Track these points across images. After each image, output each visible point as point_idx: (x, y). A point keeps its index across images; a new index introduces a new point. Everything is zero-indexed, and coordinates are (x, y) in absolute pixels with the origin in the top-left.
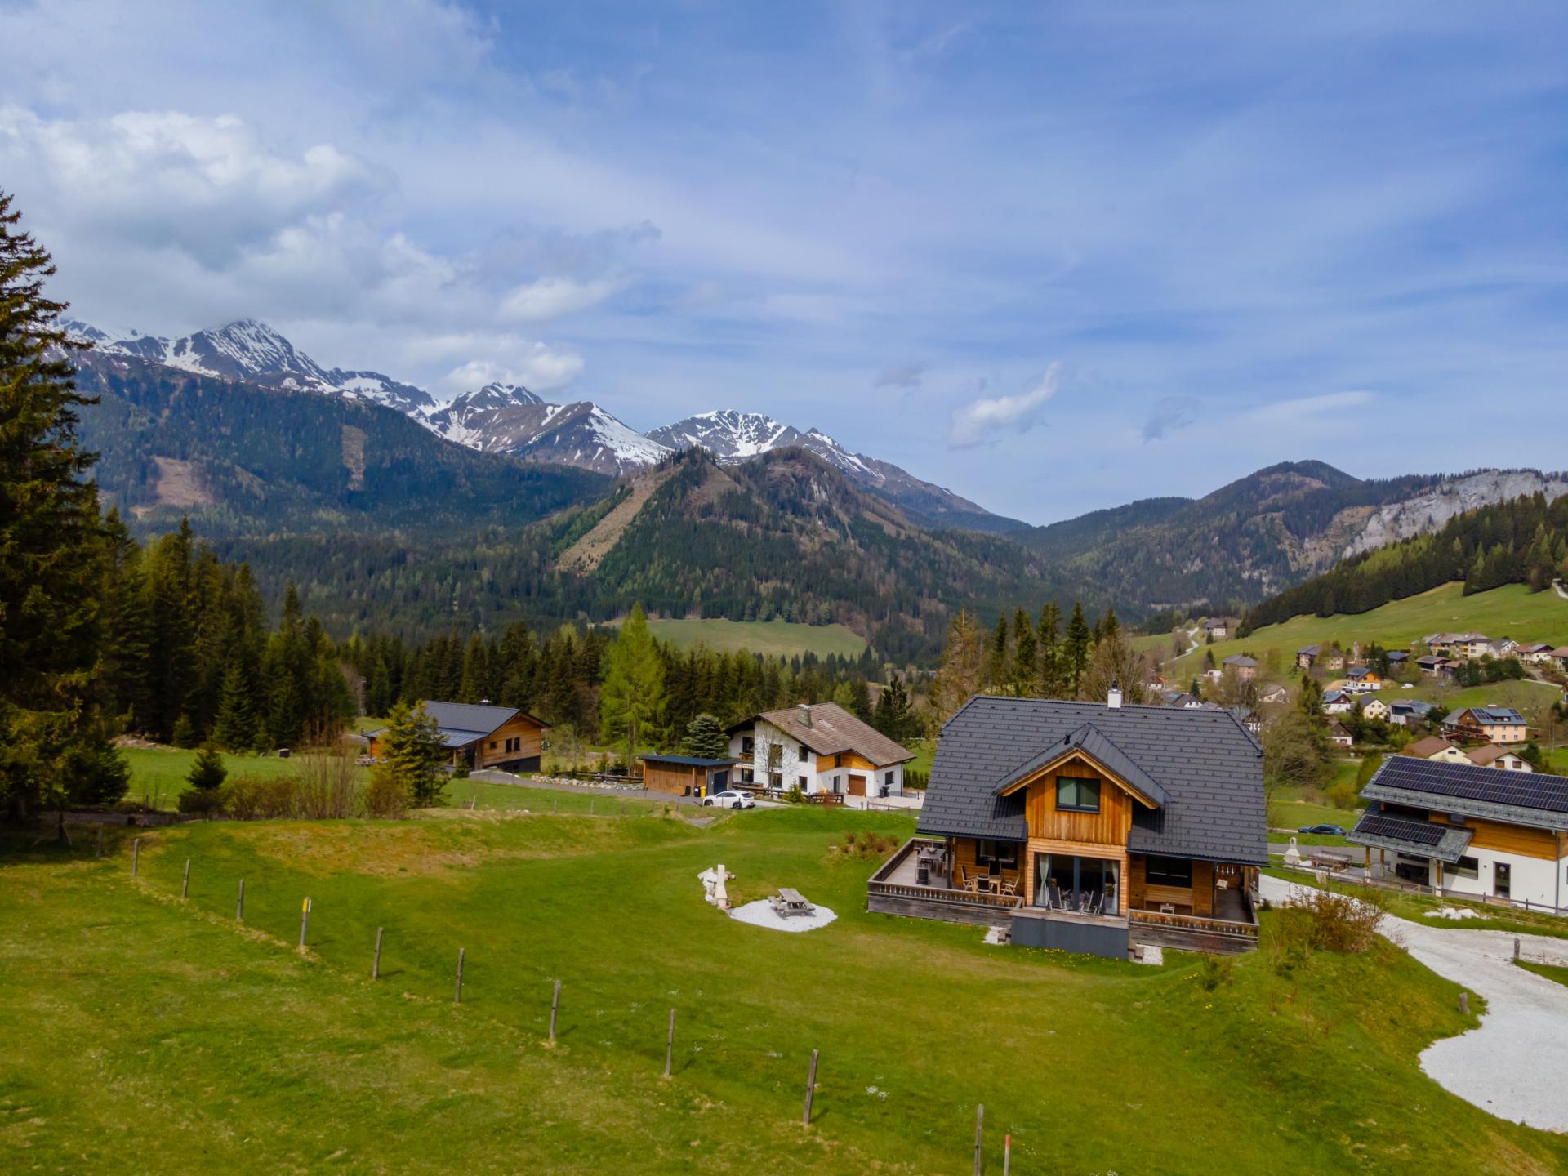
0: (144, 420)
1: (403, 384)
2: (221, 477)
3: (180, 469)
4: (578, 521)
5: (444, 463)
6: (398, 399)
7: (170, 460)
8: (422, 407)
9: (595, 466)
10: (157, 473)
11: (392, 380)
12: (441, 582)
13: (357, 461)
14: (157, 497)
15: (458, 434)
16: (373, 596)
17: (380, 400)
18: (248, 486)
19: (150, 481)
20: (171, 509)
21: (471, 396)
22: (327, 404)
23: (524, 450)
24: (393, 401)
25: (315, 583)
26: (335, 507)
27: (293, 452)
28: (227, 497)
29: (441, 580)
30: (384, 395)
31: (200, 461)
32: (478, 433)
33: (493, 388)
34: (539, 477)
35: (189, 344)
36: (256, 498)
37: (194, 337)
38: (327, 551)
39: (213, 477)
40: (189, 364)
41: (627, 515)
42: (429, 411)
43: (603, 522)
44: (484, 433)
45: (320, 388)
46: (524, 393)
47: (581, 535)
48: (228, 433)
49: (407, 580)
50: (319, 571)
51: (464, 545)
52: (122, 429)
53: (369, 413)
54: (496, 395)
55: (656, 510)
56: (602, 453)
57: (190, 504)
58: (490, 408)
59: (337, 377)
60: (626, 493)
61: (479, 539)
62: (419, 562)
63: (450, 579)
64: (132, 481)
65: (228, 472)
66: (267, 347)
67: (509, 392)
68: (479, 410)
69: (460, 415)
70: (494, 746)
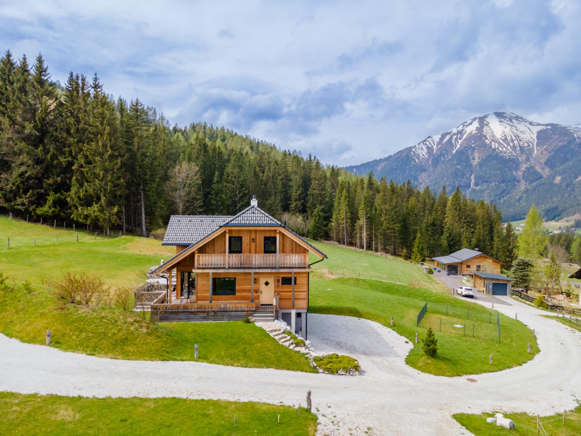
70: (468, 267)
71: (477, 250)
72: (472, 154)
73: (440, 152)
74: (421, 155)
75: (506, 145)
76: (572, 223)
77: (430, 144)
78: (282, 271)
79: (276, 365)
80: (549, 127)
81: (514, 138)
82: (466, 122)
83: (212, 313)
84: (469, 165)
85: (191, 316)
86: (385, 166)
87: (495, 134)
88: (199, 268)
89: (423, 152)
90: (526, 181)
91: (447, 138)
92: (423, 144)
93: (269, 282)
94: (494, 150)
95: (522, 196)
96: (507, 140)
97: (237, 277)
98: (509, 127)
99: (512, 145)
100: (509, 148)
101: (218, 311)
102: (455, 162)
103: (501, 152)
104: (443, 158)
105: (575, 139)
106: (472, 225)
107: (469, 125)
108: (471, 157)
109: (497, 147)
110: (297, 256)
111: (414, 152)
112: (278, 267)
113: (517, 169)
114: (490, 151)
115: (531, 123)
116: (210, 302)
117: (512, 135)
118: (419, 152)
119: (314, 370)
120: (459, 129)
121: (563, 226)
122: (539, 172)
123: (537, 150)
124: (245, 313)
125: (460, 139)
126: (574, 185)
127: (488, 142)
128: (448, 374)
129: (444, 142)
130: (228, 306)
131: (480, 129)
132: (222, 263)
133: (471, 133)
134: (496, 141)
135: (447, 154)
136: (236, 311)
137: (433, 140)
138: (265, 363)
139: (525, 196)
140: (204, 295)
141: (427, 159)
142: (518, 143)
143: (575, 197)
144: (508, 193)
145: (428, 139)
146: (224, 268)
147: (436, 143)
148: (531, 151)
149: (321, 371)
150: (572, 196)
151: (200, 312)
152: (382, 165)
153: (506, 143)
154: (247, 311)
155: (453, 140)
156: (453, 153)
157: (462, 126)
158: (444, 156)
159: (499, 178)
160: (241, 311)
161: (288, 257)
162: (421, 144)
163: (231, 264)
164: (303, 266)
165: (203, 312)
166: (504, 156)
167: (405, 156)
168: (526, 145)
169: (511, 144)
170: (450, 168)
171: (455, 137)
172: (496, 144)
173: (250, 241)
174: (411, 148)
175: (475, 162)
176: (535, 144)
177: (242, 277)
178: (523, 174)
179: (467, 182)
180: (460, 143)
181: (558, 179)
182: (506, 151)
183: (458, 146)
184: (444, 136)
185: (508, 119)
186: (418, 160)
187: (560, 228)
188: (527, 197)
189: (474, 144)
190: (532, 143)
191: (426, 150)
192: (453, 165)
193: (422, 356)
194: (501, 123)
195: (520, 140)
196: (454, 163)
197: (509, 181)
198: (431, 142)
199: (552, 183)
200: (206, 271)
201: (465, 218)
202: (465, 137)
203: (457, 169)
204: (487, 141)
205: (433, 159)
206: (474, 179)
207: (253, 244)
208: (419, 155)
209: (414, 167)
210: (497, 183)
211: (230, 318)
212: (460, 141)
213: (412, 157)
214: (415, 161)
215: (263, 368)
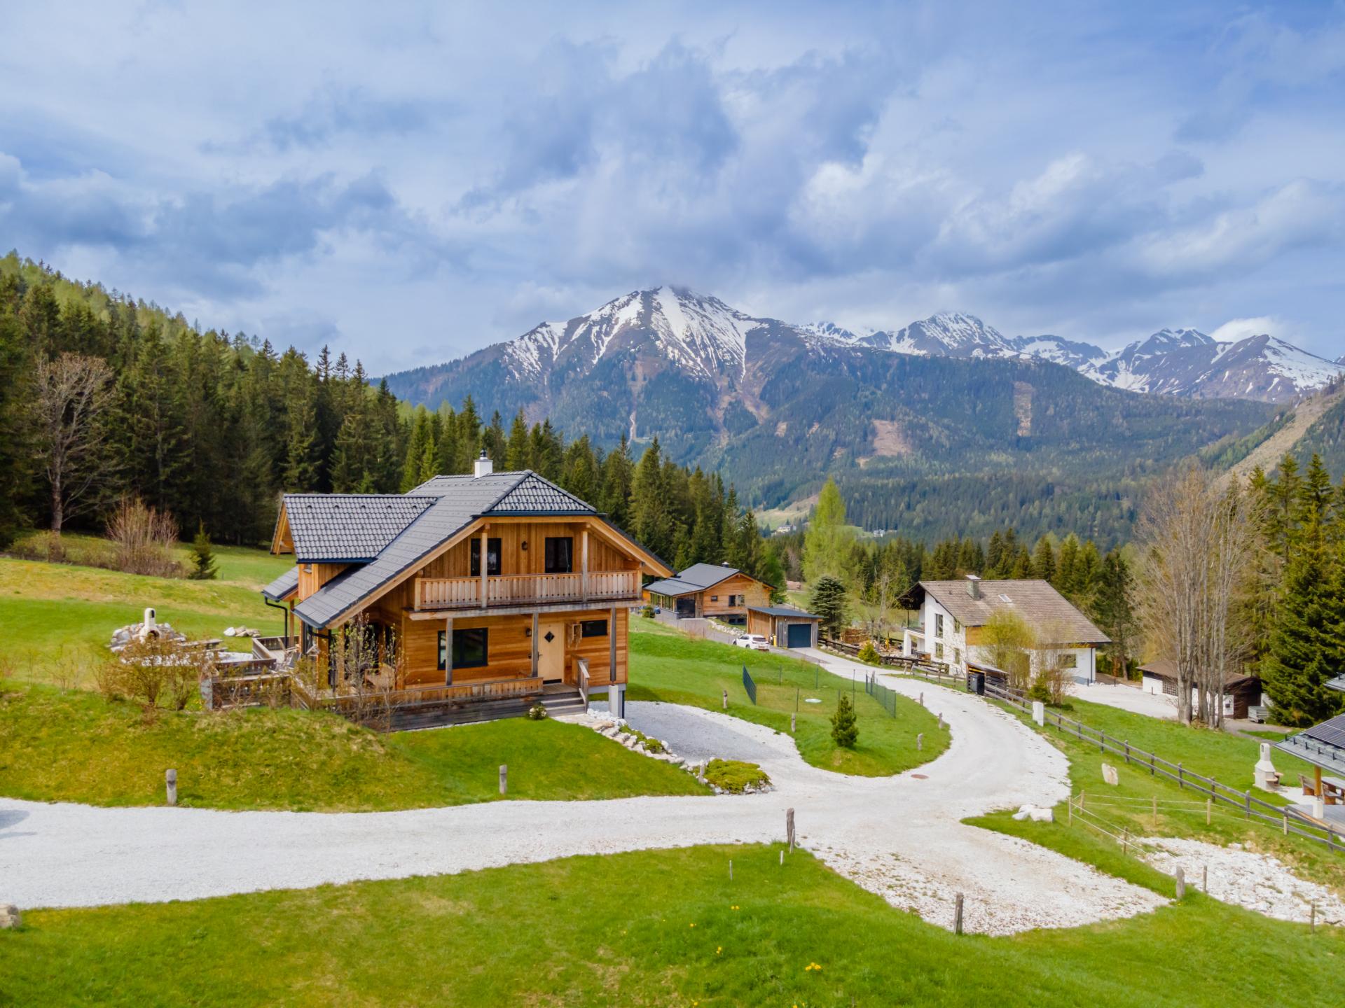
0: (867, 393)
1: (1076, 341)
2: (918, 432)
3: (890, 428)
4: (1230, 452)
5: (1102, 407)
6: (1071, 356)
7: (884, 422)
8: (1093, 361)
9: (1270, 397)
10: (874, 433)
11: (1067, 339)
12: (1082, 512)
13: (1026, 411)
14: (874, 450)
15: (1127, 381)
16: (1023, 524)
17: (1054, 358)
18: (938, 438)
19: (870, 438)
20: (883, 459)
21: (1140, 345)
22: (1002, 366)
23: (1191, 389)
24: (1067, 358)
25: (976, 512)
26: (1005, 451)
27: (975, 407)
28: (921, 447)
29: (1082, 509)
30: (1059, 353)
31: (904, 421)
32: (1145, 378)
33: (1161, 334)
34: (1198, 412)
35: (907, 333)
36: (943, 446)
37: (910, 327)
38: (988, 486)
39: (912, 432)
40: (906, 347)
41: (1286, 441)
42: (1099, 362)
43: (1258, 450)
44: (1151, 377)
45: (1001, 354)
46: (1195, 335)
47: (1231, 465)
48: (927, 397)
49: (1053, 509)
50: (980, 502)
51: (1112, 478)
52: (853, 401)
53: (1037, 370)
54: (1165, 340)
55: (1322, 434)
56: (1278, 384)
57: (895, 454)
58: (1158, 353)
59: (1021, 342)
60: (1286, 418)
61: (1127, 472)
62: (1066, 494)
63: (1091, 509)
64: (858, 440)
65: (924, 428)
66: (963, 326)
67: (1179, 336)
68: (1147, 357)
69: (1128, 364)
70: (715, 599)
71: (727, 566)
72: (631, 368)
73: (565, 360)
74: (525, 364)
75: (693, 355)
76: (806, 512)
77: (545, 339)
78: (593, 607)
79: (649, 789)
80: (766, 326)
81: (707, 341)
82: (617, 299)
83: (455, 708)
84: (625, 392)
85: (410, 717)
86: (445, 384)
87: (674, 329)
88: (423, 611)
89: (530, 358)
90: (729, 430)
91: (580, 330)
92: (530, 339)
93: (553, 633)
94: (673, 362)
95: (723, 458)
96: (695, 344)
97: (490, 628)
98: (698, 319)
99: (704, 356)
100: (699, 360)
101: (467, 702)
102: (598, 383)
103: (685, 367)
104: (572, 374)
105: (808, 352)
106: (683, 518)
107: (623, 306)
108: (629, 376)
109: (677, 356)
110: (620, 575)
111: (511, 356)
112: (585, 599)
113: (714, 403)
114: (665, 364)
115: (735, 315)
116: (449, 684)
117: (704, 334)
118: (522, 355)
119: (707, 791)
120: (603, 312)
121: (793, 518)
122: (751, 413)
123: (748, 370)
124: (522, 700)
125: (607, 334)
126: (807, 440)
127: (661, 346)
128: (882, 773)
129: (574, 337)
130: (487, 688)
131: (644, 317)
132: (473, 597)
133: (628, 323)
134: (675, 345)
135: (581, 367)
136: (503, 699)
137: (550, 333)
138: (629, 787)
139: (729, 459)
140: (420, 670)
141: (539, 373)
142: (715, 352)
143: (809, 462)
144: (699, 454)
145: (539, 330)
146: (478, 607)
147: (557, 340)
148: (737, 370)
149: (718, 790)
150: (805, 461)
151: (428, 707)
152: (437, 381)
153: (694, 351)
154: (527, 696)
155: (592, 336)
156: (592, 364)
157: (609, 306)
158: (576, 371)
159: (683, 422)
160: (514, 698)
161: (604, 577)
162: (526, 338)
163: (492, 599)
164: (631, 596)
165: (435, 706)
166: (690, 377)
167: (490, 363)
168: (728, 357)
169: (702, 353)
170: (589, 396)
171: (596, 329)
172: (676, 351)
173: (517, 547)
174: (503, 345)
175: (637, 387)
176: (743, 356)
177: (501, 627)
178: (724, 414)
179: (622, 428)
180: (606, 343)
181: (782, 428)
182: (693, 364)
183: (603, 350)
184: (573, 324)
185: (695, 302)
186: (520, 374)
187: (788, 523)
188: (733, 461)
189: (634, 347)
190: (738, 354)
191: (536, 354)
192: (593, 390)
193: (833, 749)
194: (683, 308)
195: (718, 347)
196: (595, 387)
197: (701, 429)
198: (546, 336)
199: (773, 435)
200: (439, 616)
201: (671, 504)
202: (616, 330)
203: (600, 397)
204: (658, 343)
205: (552, 374)
206: (636, 421)
207: (523, 554)
208: (522, 364)
209: (511, 389)
210: (679, 432)
211: (492, 713)
212: (607, 340)
213: (506, 367)
214: (513, 377)
215: (629, 797)
